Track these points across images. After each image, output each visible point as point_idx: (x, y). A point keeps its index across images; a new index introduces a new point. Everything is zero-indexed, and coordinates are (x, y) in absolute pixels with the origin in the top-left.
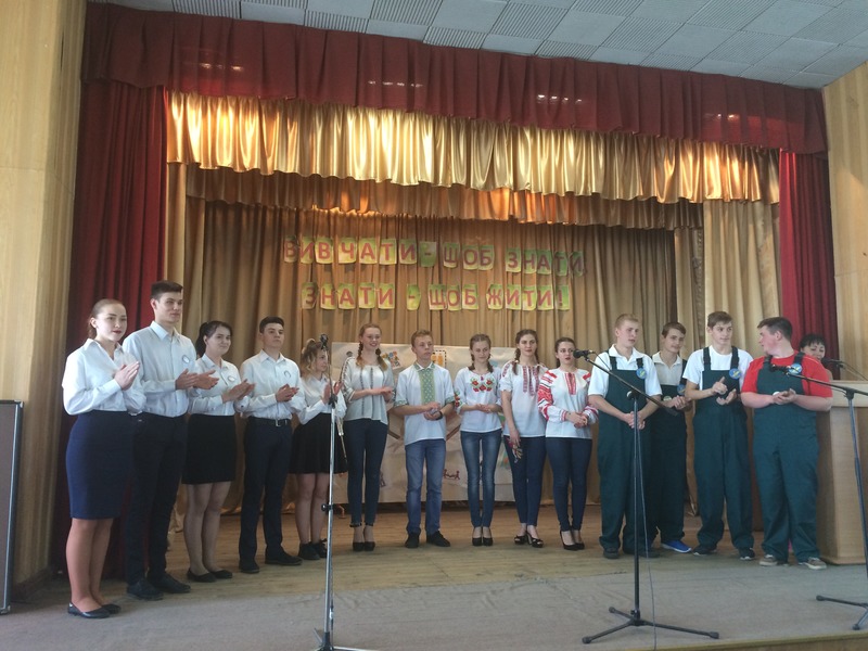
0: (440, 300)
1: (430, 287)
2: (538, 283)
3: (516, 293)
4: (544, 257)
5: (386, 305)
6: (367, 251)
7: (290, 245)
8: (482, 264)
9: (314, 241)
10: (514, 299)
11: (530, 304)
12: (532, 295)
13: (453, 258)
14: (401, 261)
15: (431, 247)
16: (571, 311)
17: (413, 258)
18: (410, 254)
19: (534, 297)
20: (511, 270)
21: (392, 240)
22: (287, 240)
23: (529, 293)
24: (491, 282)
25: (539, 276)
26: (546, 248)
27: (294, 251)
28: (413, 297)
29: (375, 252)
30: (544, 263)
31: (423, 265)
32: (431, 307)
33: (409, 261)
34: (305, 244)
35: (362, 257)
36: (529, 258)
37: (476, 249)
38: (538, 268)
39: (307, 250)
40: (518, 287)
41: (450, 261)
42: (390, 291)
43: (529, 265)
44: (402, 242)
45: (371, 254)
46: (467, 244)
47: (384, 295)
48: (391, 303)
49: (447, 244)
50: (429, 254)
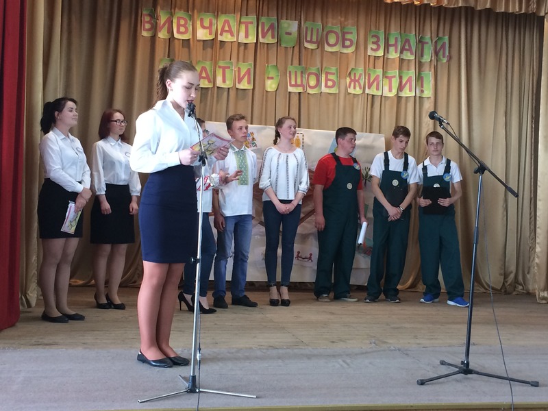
0: (299, 82)
1: (290, 68)
2: (400, 69)
3: (377, 78)
4: (407, 41)
5: (244, 85)
6: (227, 28)
7: (147, 19)
8: (344, 46)
9: (172, 15)
10: (375, 84)
11: (390, 90)
12: (393, 80)
13: (314, 39)
14: (261, 40)
15: (291, 26)
16: (433, 98)
17: (273, 37)
18: (270, 33)
19: (395, 83)
20: (374, 54)
21: (252, 18)
22: (144, 12)
23: (390, 78)
24: (352, 65)
25: (401, 61)
26: (410, 33)
27: (152, 25)
28: (272, 78)
29: (235, 30)
30: (407, 47)
31: (284, 45)
32: (290, 89)
33: (269, 40)
34: (163, 18)
35: (221, 34)
36: (392, 41)
37: (338, 31)
38: (401, 53)
39: (164, 24)
40: (379, 72)
41: (311, 42)
42: (249, 70)
43: (392, 49)
44: (263, 19)
45: (230, 31)
46: (330, 25)
47: (242, 74)
48: (249, 83)
49: (309, 24)
50: (290, 34)
